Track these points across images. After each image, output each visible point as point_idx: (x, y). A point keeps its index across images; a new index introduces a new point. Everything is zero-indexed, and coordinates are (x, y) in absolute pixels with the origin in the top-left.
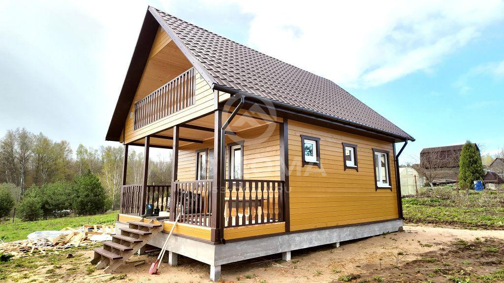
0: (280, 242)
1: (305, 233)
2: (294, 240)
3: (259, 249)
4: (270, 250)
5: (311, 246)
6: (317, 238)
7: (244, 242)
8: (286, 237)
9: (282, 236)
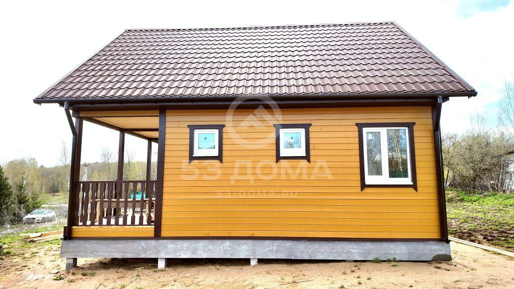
0: (143, 247)
1: (185, 241)
2: (166, 247)
3: (114, 250)
4: (128, 253)
5: (194, 257)
6: (207, 249)
7: (95, 241)
8: (153, 242)
9: (146, 241)
